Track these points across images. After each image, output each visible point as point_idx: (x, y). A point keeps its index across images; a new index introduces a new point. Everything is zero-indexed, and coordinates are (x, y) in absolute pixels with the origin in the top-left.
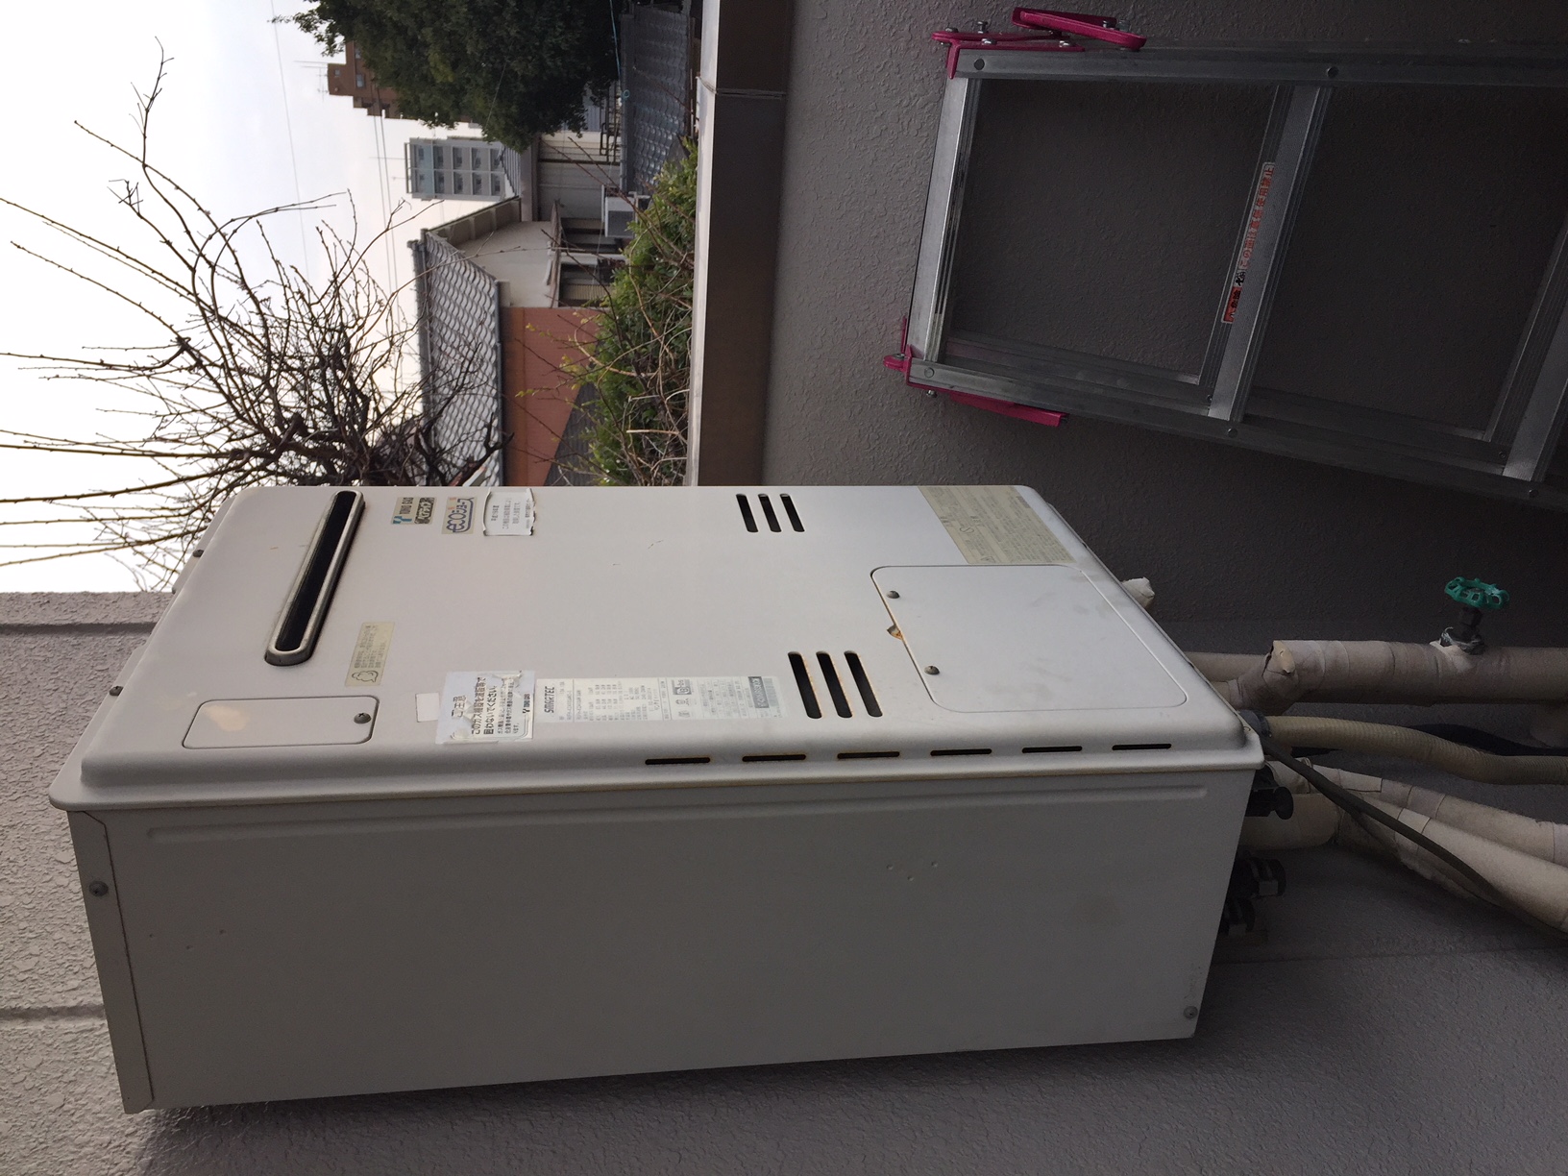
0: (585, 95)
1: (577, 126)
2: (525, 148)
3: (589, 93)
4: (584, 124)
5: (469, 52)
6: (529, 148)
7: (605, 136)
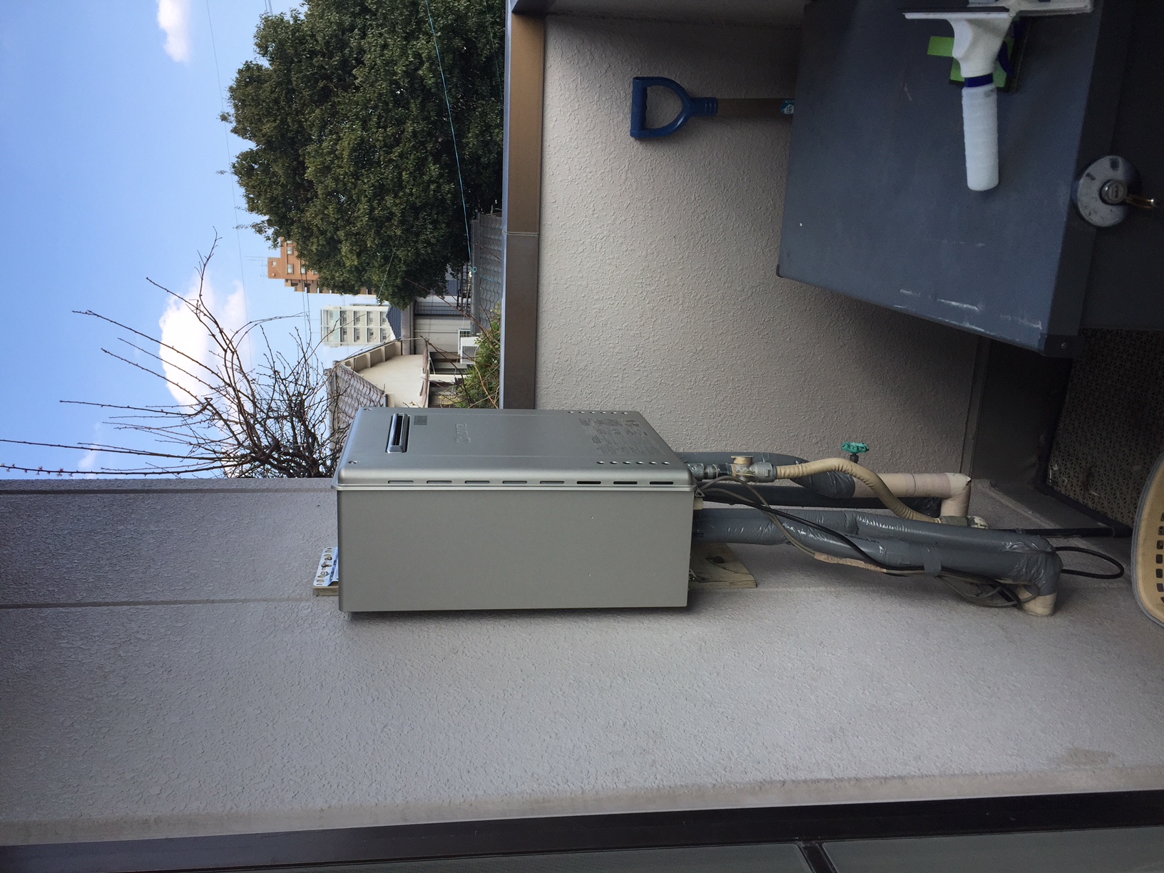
0: (447, 271)
1: (441, 292)
2: (406, 307)
3: (450, 270)
4: (446, 291)
5: (369, 246)
6: (408, 307)
7: (460, 298)
